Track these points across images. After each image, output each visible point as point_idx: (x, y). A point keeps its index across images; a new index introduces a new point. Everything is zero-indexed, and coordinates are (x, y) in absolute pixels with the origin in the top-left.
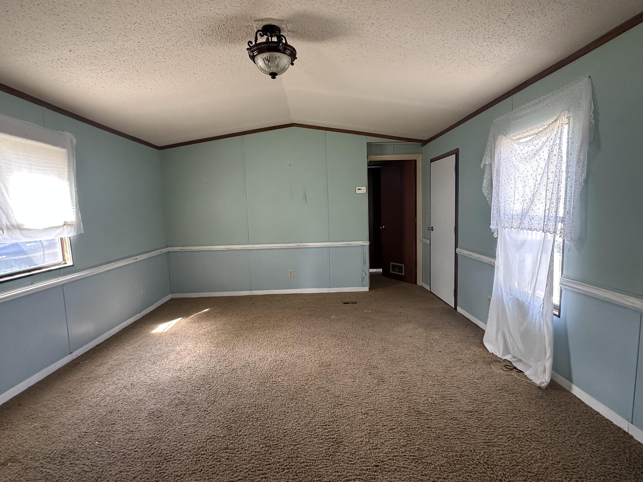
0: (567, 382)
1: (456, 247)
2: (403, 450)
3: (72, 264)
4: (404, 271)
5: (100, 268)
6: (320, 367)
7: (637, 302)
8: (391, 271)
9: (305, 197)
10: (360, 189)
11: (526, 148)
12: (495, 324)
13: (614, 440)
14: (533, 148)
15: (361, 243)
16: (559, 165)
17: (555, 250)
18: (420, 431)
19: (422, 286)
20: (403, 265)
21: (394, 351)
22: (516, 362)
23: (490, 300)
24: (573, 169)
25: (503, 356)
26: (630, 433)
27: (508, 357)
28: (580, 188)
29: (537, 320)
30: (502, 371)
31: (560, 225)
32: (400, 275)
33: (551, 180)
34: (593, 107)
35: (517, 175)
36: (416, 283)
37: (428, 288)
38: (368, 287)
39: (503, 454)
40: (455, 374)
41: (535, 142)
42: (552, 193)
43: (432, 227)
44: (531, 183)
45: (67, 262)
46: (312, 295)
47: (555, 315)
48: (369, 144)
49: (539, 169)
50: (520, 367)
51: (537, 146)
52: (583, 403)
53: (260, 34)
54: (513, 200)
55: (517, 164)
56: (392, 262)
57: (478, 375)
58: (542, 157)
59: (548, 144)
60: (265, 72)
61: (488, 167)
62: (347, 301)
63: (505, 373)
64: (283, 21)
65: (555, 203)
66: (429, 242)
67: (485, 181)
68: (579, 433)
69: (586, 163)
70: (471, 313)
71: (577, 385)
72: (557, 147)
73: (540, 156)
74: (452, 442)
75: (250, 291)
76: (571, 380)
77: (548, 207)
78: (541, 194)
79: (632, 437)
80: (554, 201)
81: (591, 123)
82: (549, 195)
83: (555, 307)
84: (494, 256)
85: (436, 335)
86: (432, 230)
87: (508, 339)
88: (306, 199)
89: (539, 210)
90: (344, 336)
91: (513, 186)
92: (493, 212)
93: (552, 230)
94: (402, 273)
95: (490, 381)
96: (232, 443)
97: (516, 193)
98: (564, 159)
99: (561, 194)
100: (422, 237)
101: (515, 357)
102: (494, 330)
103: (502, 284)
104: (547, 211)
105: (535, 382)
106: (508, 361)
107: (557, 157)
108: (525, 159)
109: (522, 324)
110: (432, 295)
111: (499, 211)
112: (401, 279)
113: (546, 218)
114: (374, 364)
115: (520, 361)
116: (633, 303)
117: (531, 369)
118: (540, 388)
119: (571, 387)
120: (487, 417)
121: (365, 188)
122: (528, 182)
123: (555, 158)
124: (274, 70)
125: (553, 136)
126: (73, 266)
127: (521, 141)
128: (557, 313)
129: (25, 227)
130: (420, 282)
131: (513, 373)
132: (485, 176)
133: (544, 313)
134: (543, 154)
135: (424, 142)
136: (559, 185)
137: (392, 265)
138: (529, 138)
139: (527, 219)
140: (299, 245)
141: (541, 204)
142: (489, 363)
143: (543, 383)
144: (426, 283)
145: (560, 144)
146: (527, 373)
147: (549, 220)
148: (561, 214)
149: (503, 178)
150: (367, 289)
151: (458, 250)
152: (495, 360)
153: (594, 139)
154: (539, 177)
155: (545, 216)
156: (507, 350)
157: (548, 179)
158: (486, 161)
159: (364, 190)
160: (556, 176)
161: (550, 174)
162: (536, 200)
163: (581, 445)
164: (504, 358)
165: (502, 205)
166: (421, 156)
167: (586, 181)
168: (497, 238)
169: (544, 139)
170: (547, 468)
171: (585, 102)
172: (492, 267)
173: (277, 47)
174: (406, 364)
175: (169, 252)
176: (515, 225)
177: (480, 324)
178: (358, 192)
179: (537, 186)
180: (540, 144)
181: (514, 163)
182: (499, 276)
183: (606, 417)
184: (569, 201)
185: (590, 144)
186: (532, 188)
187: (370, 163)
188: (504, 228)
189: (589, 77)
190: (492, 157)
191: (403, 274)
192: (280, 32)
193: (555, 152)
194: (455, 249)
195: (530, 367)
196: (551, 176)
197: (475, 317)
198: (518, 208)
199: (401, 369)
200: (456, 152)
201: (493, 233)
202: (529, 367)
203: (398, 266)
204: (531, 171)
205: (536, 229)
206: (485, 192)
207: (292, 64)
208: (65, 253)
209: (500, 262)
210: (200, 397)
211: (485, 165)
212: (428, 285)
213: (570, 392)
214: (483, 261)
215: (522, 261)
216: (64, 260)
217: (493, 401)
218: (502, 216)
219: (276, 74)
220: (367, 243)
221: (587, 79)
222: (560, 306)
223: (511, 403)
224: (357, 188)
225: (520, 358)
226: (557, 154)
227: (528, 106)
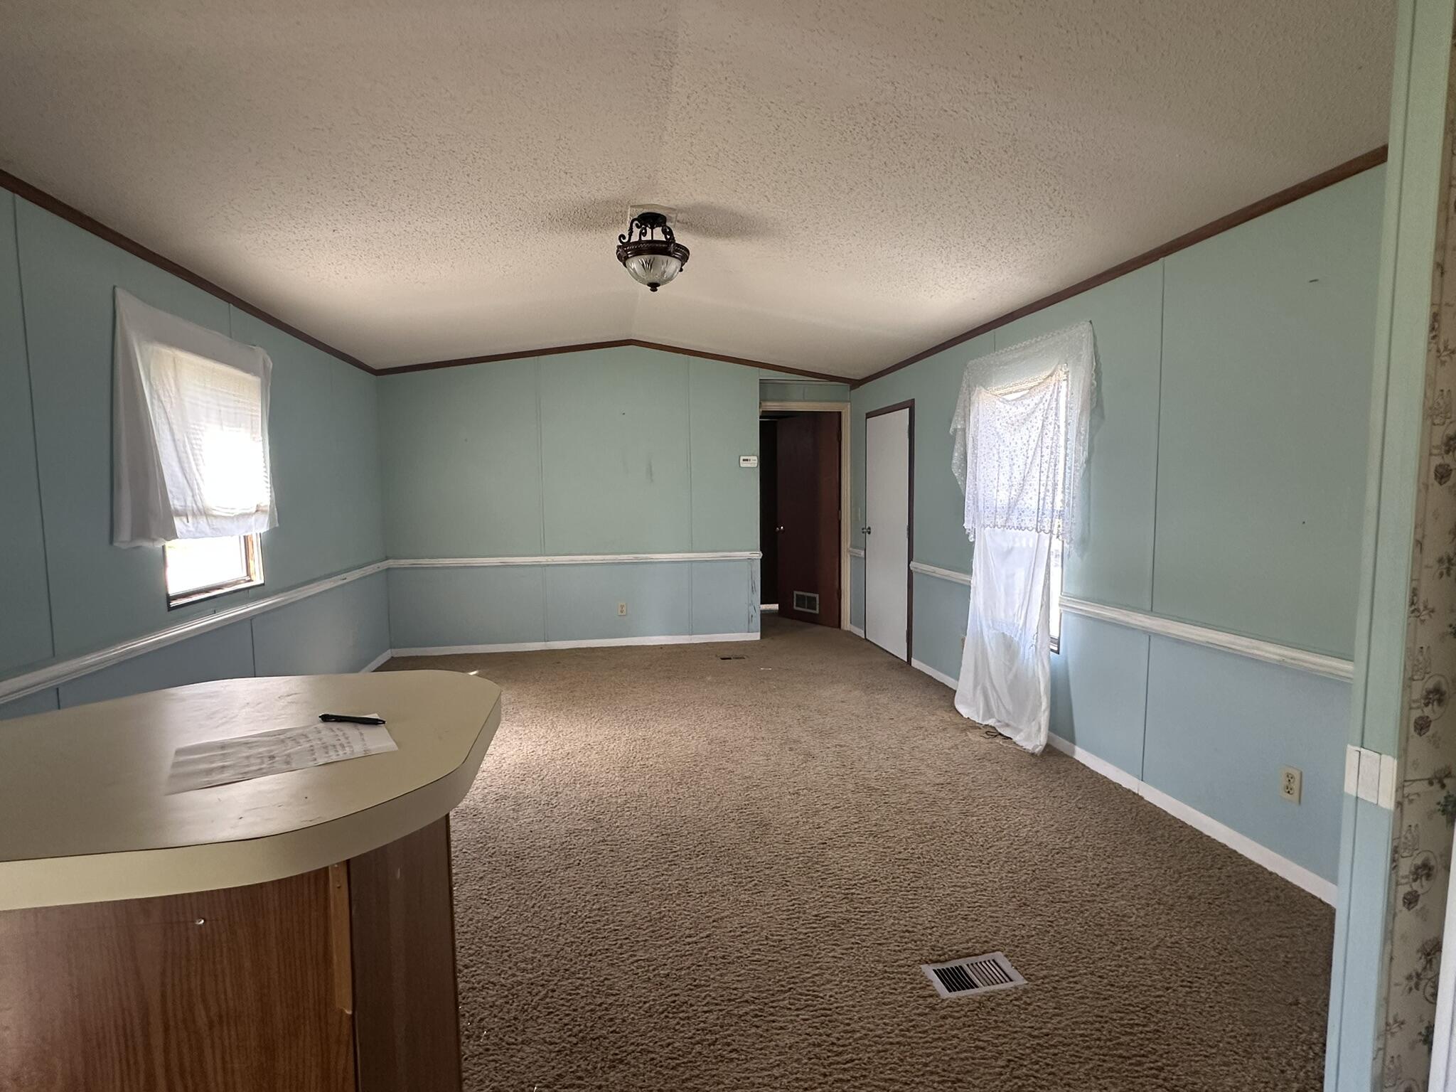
0: (1067, 743)
1: (910, 559)
2: (856, 826)
3: (263, 582)
4: (818, 606)
5: (300, 591)
6: (709, 744)
7: (1146, 620)
8: (795, 607)
9: (650, 472)
10: (747, 460)
11: (1014, 409)
12: (971, 676)
13: (1120, 802)
14: (1022, 409)
15: (747, 554)
16: (1055, 438)
17: (1052, 557)
18: (875, 807)
19: (850, 632)
20: (817, 596)
21: (821, 721)
22: (1002, 726)
23: (963, 640)
24: (1072, 444)
25: (983, 720)
26: (1140, 794)
27: (991, 722)
28: (1082, 471)
29: (1031, 660)
30: (982, 740)
31: (1057, 522)
32: (811, 613)
33: (1046, 458)
34: (1095, 364)
35: (1002, 448)
36: (839, 626)
37: (860, 633)
38: (759, 633)
39: (984, 823)
40: (916, 744)
41: (1026, 402)
42: (1048, 477)
43: (869, 528)
44: (1020, 461)
45: (253, 578)
46: (661, 647)
47: (1052, 650)
48: (762, 382)
49: (1031, 442)
50: (1006, 733)
51: (1028, 408)
52: (1088, 768)
53: (637, 225)
54: (996, 485)
55: (1002, 431)
56: (798, 590)
57: (948, 744)
58: (1034, 424)
59: (1041, 406)
60: (642, 281)
61: (960, 433)
62: (726, 654)
63: (986, 741)
64: (675, 210)
65: (1051, 491)
66: (863, 553)
67: (956, 454)
68: (1080, 797)
69: (1087, 436)
70: (933, 666)
71: (1080, 747)
72: (1053, 412)
73: (1032, 424)
74: (919, 814)
75: (544, 643)
76: (1072, 740)
77: (1042, 496)
78: (1033, 477)
79: (1142, 798)
80: (1050, 488)
81: (1092, 384)
82: (1044, 478)
83: (1053, 640)
84: (969, 571)
85: (883, 699)
86: (869, 533)
87: (991, 696)
88: (651, 475)
89: (1030, 501)
90: (736, 703)
91: (996, 464)
92: (968, 502)
93: (1047, 529)
94: (815, 609)
95: (966, 750)
96: (609, 835)
97: (1001, 474)
98: (1063, 429)
99: (1059, 478)
100: (851, 546)
101: (999, 721)
102: (971, 683)
103: (981, 609)
104: (1041, 502)
105: (1027, 748)
106: (991, 726)
107: (1053, 425)
108: (1013, 425)
109: (1010, 669)
110: (869, 643)
111: (976, 502)
112: (813, 620)
113: (1040, 512)
114: (795, 737)
115: (1007, 725)
116: (1140, 621)
117: (1022, 734)
118: (1033, 754)
119: (1073, 752)
120: (962, 788)
121: (756, 458)
122: (1016, 459)
123: (1051, 427)
124: (655, 279)
125: (1048, 397)
126: (263, 584)
127: (1009, 397)
128: (1056, 649)
129: (215, 513)
130: (846, 624)
131: (999, 740)
132: (956, 447)
133: (1038, 647)
134: (1035, 420)
135: (855, 384)
136: (1055, 465)
137: (797, 595)
138: (1018, 395)
139: (1016, 512)
140: (636, 558)
141: (1034, 493)
142: (964, 730)
143: (1037, 746)
144: (858, 625)
145: (1057, 408)
146: (1017, 738)
147: (1043, 514)
148: (1058, 505)
149: (981, 451)
150: (756, 636)
151: (912, 564)
152: (973, 726)
153: (1097, 406)
154: (1031, 453)
155: (1039, 509)
156: (988, 712)
157: (1042, 456)
158: (957, 424)
159: (754, 462)
160: (1052, 453)
161: (1044, 449)
162: (1027, 487)
163: (1080, 808)
164: (984, 723)
165: (981, 491)
166: (849, 406)
167: (1088, 461)
168: (974, 542)
169: (1037, 399)
170: (1038, 831)
171: (1086, 354)
172: (966, 589)
173: (666, 248)
174: (842, 736)
175: (388, 569)
176: (1000, 522)
177: (949, 681)
178: (743, 464)
179: (1028, 466)
180: (1031, 407)
181: (998, 430)
182: (977, 600)
183: (1115, 781)
184: (1069, 488)
185: (1092, 412)
186: (1022, 467)
187: (764, 415)
188: (984, 526)
189: (1091, 322)
190: (966, 418)
191: (817, 612)
192: (665, 222)
193: (1051, 419)
194: (909, 563)
195: (1021, 730)
196: (1046, 452)
197: (942, 672)
198: (1003, 497)
199: (837, 742)
200: (910, 405)
201: (968, 535)
202: (1019, 731)
203: (808, 597)
204: (1020, 445)
205: (1028, 528)
206: (957, 473)
207: (681, 270)
208: (251, 562)
209: (977, 580)
210: (530, 789)
211: (955, 430)
212: (861, 628)
213: (1072, 758)
214: (954, 580)
215: (1011, 576)
216: (248, 574)
217: (971, 771)
218: (981, 508)
219: (658, 285)
220: (758, 555)
221: (1087, 325)
222: (1059, 638)
223: (994, 772)
224: (742, 458)
225: (1007, 722)
226: (1053, 422)
227: (1016, 349)
